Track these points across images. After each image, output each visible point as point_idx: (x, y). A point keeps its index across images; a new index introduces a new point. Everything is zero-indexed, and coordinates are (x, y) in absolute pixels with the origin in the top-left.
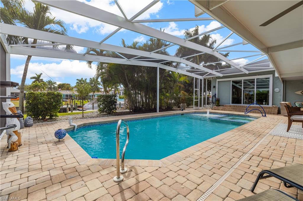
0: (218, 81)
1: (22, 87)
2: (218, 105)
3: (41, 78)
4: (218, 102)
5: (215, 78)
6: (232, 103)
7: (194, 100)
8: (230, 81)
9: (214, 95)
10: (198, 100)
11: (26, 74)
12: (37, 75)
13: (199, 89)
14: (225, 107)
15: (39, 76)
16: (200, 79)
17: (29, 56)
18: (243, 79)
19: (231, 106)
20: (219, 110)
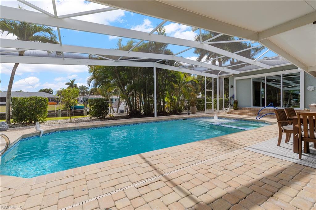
0: (236, 80)
1: (8, 93)
2: (236, 108)
3: (74, 84)
4: (235, 104)
5: (233, 76)
6: (253, 106)
7: (206, 103)
8: (251, 78)
9: (232, 96)
10: (211, 103)
11: (13, 80)
12: (71, 81)
13: (213, 89)
14: (243, 111)
15: (73, 82)
16: (214, 79)
17: (16, 64)
18: (265, 75)
19: (250, 109)
20: (235, 114)
